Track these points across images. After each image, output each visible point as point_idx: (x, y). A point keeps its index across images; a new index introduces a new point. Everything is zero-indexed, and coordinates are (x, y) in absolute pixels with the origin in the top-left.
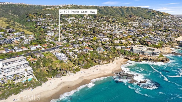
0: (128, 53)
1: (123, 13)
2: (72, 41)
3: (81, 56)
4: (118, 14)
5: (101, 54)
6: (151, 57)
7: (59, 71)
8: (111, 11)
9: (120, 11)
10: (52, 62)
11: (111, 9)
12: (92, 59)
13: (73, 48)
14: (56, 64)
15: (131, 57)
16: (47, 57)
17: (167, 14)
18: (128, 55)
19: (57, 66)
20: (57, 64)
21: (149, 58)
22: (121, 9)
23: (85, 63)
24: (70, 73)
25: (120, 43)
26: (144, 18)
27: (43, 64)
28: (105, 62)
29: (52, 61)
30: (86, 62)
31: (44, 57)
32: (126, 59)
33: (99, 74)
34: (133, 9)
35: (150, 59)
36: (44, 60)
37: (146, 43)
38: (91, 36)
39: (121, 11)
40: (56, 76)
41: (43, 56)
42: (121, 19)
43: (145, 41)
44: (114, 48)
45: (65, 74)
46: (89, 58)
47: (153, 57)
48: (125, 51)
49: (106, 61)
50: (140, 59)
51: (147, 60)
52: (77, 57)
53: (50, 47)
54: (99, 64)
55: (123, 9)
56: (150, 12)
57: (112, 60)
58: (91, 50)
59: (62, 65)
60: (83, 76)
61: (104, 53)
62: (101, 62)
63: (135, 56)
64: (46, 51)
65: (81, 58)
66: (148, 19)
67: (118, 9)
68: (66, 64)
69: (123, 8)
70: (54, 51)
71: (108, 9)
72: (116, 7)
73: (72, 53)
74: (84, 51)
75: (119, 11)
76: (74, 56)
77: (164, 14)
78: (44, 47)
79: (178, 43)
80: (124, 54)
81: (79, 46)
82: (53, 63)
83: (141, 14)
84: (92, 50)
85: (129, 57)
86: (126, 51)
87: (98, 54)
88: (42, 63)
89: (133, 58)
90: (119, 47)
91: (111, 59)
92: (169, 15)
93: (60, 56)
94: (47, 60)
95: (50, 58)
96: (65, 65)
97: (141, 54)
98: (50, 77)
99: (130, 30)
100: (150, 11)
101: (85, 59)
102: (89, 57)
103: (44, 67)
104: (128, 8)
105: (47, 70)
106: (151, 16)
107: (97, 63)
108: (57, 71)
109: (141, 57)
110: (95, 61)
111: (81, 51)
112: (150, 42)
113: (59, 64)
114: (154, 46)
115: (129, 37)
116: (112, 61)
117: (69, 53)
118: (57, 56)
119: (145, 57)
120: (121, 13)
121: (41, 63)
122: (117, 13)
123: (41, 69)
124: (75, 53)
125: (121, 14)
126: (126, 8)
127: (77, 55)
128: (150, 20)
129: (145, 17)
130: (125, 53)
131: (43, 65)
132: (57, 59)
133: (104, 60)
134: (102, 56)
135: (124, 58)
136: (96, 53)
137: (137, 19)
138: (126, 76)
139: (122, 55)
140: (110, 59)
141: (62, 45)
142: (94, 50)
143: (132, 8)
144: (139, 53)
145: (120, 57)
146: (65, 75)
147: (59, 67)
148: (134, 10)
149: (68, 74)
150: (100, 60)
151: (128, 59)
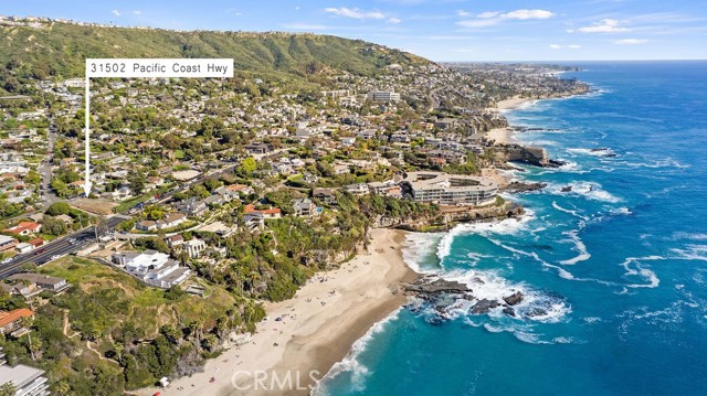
0: (401, 205)
1: (279, 56)
2: (154, 187)
3: (242, 248)
4: (261, 62)
5: (315, 224)
6: (478, 208)
7: (181, 341)
8: (233, 48)
9: (268, 51)
10: (124, 306)
11: (230, 41)
12: (290, 255)
13: (185, 219)
14: (154, 313)
15: (414, 218)
16: (85, 288)
17: (421, 59)
18: (402, 213)
19: (164, 321)
20: (160, 311)
21: (473, 213)
22: (268, 40)
23: (269, 276)
24: (233, 335)
25: (352, 171)
26: (361, 75)
27: (74, 328)
28: (341, 256)
29: (120, 299)
30: (270, 273)
31: (70, 291)
32: (397, 228)
33: (352, 307)
34: (311, 41)
35: (478, 215)
36: (75, 303)
37: (430, 163)
38: (219, 157)
39: (271, 50)
40: (174, 368)
41: (63, 283)
42: (284, 80)
43: (424, 156)
44: (346, 194)
45: (214, 349)
46: (275, 253)
47: (482, 207)
48: (385, 199)
49: (343, 249)
50: (445, 221)
51: (466, 220)
52: (228, 257)
53: (63, 232)
54: (322, 267)
55: (276, 42)
56: (371, 53)
57: (362, 243)
58: (273, 215)
59: (186, 310)
60: (295, 333)
61: (327, 219)
62: (328, 259)
63: (427, 215)
64: (54, 258)
65: (245, 259)
66: (373, 76)
67: (256, 41)
68: (206, 300)
69: (276, 36)
70: (96, 246)
71: (219, 43)
72: (248, 33)
73: (195, 242)
74: (249, 223)
75: (263, 48)
76: (215, 256)
77: (415, 61)
78: (26, 239)
79: (507, 152)
80: (387, 213)
81: (207, 205)
82: (132, 307)
83: (344, 60)
84: (278, 216)
85: (409, 222)
86: (391, 197)
87: (306, 230)
88: (67, 325)
89: (422, 222)
90: (362, 189)
91: (360, 238)
92: (427, 63)
93: (152, 267)
94: (94, 304)
95: (106, 287)
96: (201, 305)
97: (444, 204)
98: (144, 386)
99: (347, 122)
100: (370, 49)
101: (266, 259)
102: (273, 246)
103: (89, 343)
104: (293, 37)
105: (110, 354)
106: (378, 66)
107: (311, 265)
108: (173, 341)
109: (447, 215)
110: (303, 260)
111: (235, 229)
112: (440, 155)
113: (170, 308)
114: (457, 170)
115: (365, 145)
116: (365, 248)
117: (184, 247)
118: (133, 269)
119: (459, 212)
120: (271, 56)
121: (62, 325)
122: (258, 57)
123: (77, 354)
124: (214, 239)
125: (273, 60)
126: (285, 39)
127: (224, 250)
128: (378, 79)
129: (361, 71)
130: (389, 208)
131: (77, 333)
132: (141, 285)
133: (336, 248)
134: (325, 234)
135: (390, 227)
136: (299, 227)
137: (339, 80)
138: (447, 291)
139: (379, 216)
140: (356, 239)
141: (114, 212)
142: (283, 213)
143: (307, 39)
144: (435, 202)
145: (376, 224)
146: (216, 355)
147: (173, 321)
148: (318, 44)
149: (226, 345)
150: (321, 253)
151: (407, 228)
